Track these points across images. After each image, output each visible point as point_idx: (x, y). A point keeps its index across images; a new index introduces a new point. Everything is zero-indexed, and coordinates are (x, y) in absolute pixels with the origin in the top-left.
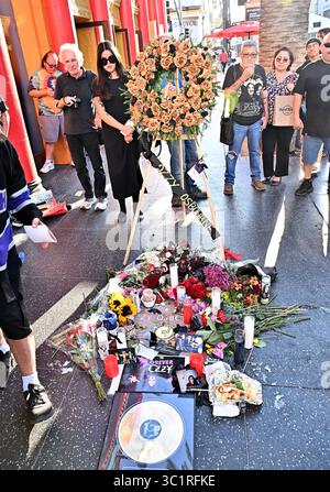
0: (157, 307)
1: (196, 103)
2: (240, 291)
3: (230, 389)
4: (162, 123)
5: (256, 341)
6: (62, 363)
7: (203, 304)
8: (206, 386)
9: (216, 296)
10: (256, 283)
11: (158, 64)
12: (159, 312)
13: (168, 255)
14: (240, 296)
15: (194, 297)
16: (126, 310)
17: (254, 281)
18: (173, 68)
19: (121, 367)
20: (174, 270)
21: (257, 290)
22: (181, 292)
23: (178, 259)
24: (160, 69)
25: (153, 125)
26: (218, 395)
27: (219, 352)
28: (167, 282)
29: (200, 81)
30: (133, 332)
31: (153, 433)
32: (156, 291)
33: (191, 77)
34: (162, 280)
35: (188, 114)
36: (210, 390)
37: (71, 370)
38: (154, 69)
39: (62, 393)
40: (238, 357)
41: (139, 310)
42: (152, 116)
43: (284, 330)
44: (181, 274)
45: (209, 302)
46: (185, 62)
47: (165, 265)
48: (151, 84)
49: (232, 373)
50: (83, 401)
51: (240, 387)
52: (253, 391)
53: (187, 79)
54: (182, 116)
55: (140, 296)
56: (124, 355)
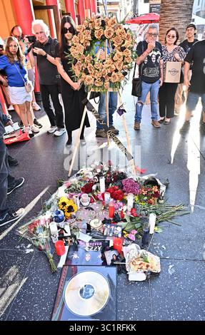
0: (91, 206)
1: (119, 65)
2: (145, 195)
3: (139, 262)
4: (95, 79)
5: (156, 228)
6: (26, 246)
7: (121, 204)
8: (124, 260)
9: (130, 199)
10: (157, 190)
11: (92, 35)
12: (92, 209)
13: (99, 171)
14: (146, 198)
15: (115, 199)
16: (70, 209)
17: (155, 189)
18: (103, 38)
19: (67, 248)
20: (102, 181)
21: (157, 195)
22: (107, 196)
23: (105, 173)
24: (94, 38)
25: (88, 80)
26: (132, 266)
27: (132, 237)
28: (98, 188)
29: (122, 49)
30: (75, 224)
31: (88, 294)
32: (90, 194)
33: (116, 46)
34: (94, 187)
35: (114, 73)
36: (127, 263)
37: (32, 250)
38: (90, 38)
39: (26, 267)
40: (144, 240)
41: (79, 208)
42: (88, 74)
43: (173, 221)
44: (107, 184)
45: (125, 202)
46: (112, 34)
47: (96, 177)
48: (88, 50)
49: (141, 251)
50: (40, 273)
51: (146, 261)
52: (155, 263)
53: (113, 47)
54: (110, 75)
55: (80, 198)
56: (69, 240)
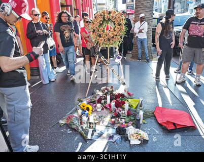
1: (118, 33)
3: (136, 135)
4: (105, 40)
5: (144, 121)
6: (67, 130)
8: (127, 135)
11: (104, 18)
13: (106, 91)
15: (117, 107)
18: (109, 20)
20: (109, 97)
23: (110, 93)
24: (104, 20)
25: (101, 40)
26: (132, 137)
28: (105, 102)
29: (120, 25)
35: (115, 37)
36: (129, 136)
38: (102, 20)
40: (137, 125)
42: (101, 37)
45: (124, 109)
47: (105, 95)
48: (101, 25)
49: (136, 129)
51: (140, 134)
53: (115, 24)
54: (113, 37)
55: (95, 107)
56: (92, 125)
